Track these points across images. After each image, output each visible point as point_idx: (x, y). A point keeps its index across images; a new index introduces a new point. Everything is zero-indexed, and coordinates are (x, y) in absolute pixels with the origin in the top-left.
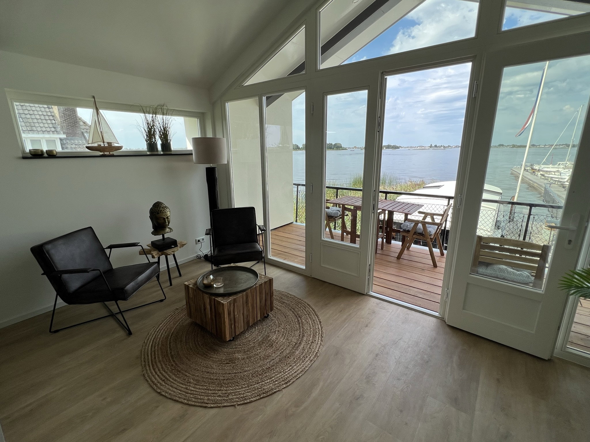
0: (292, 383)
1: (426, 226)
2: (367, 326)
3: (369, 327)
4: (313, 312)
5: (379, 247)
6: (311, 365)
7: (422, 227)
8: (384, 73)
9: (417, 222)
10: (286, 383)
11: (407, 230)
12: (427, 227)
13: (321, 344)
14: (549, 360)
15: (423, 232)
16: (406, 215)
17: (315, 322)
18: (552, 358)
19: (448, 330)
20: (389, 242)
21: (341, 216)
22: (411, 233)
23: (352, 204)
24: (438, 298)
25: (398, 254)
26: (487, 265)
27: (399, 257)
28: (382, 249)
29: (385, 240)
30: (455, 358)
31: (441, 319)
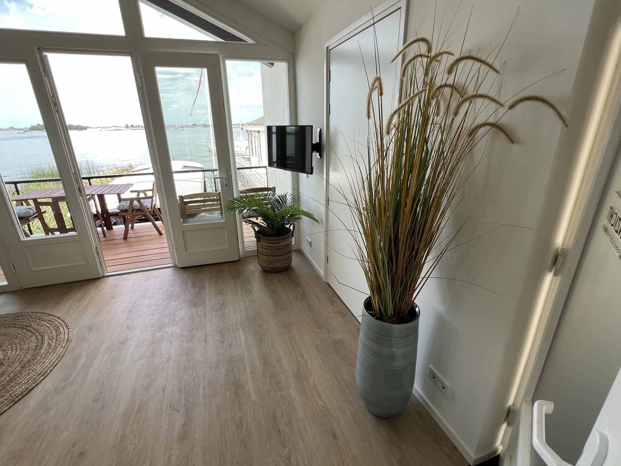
0: (50, 372)
1: (141, 201)
2: (113, 298)
3: (116, 298)
4: (44, 315)
5: (101, 235)
6: (66, 350)
7: (138, 204)
8: (41, 49)
9: (132, 200)
10: (43, 375)
11: (124, 209)
12: (143, 202)
13: (69, 332)
14: (239, 260)
15: (141, 208)
16: (119, 195)
17: (52, 320)
18: (240, 258)
19: (181, 271)
20: (110, 228)
21: (37, 214)
22: (130, 211)
23: (48, 197)
24: (168, 255)
25: (123, 236)
26: (193, 215)
27: (125, 238)
28: (105, 236)
29: (105, 228)
30: (189, 284)
31: (175, 267)
